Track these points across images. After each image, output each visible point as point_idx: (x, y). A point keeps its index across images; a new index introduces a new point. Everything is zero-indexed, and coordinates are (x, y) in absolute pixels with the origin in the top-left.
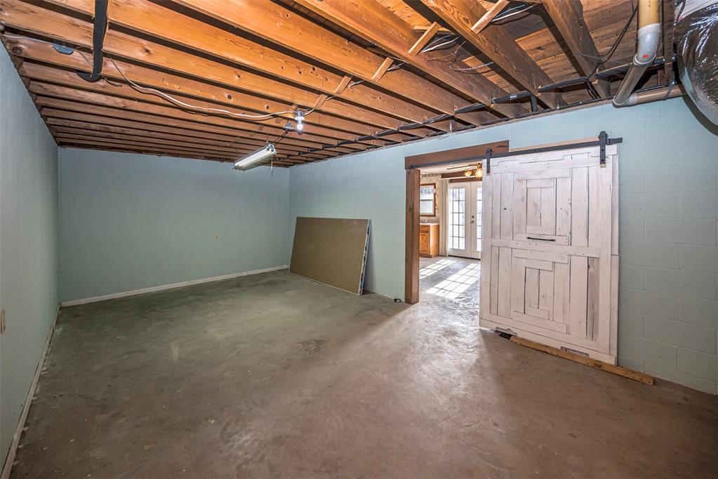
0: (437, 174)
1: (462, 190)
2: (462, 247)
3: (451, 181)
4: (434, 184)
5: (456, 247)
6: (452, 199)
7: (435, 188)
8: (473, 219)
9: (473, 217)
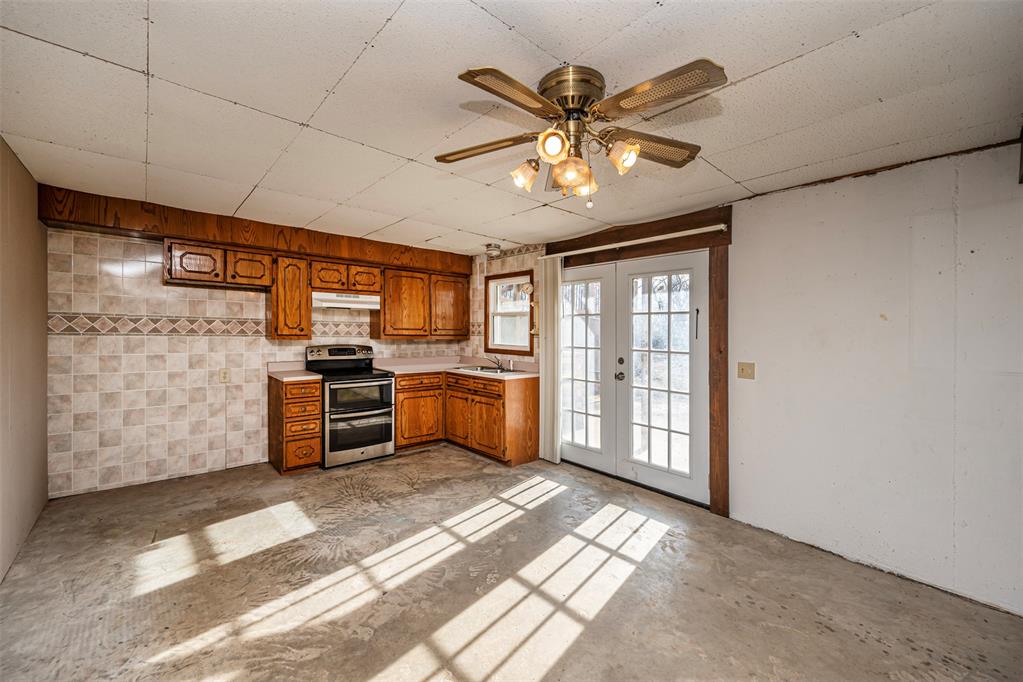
0: (536, 247)
1: (595, 287)
2: (595, 442)
3: (567, 262)
4: (530, 273)
5: (580, 440)
6: (568, 311)
7: (532, 282)
8: (621, 368)
9: (621, 361)
